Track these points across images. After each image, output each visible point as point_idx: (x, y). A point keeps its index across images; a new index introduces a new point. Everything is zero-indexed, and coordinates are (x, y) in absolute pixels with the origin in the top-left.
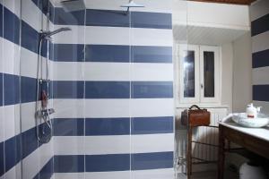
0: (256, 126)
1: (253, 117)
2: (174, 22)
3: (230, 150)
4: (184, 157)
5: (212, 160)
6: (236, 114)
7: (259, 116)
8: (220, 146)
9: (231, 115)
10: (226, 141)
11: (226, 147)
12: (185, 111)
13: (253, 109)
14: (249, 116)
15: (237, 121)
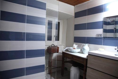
0: (76, 52)
1: (75, 49)
2: (47, 7)
3: (66, 62)
4: (47, 67)
5: (58, 67)
6: (69, 48)
7: (77, 49)
8: (62, 61)
9: (67, 48)
10: (65, 58)
11: (65, 61)
12: (49, 46)
13: (75, 46)
14: (74, 49)
15: (70, 51)
